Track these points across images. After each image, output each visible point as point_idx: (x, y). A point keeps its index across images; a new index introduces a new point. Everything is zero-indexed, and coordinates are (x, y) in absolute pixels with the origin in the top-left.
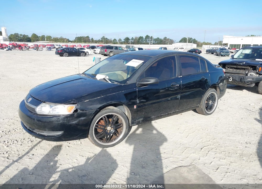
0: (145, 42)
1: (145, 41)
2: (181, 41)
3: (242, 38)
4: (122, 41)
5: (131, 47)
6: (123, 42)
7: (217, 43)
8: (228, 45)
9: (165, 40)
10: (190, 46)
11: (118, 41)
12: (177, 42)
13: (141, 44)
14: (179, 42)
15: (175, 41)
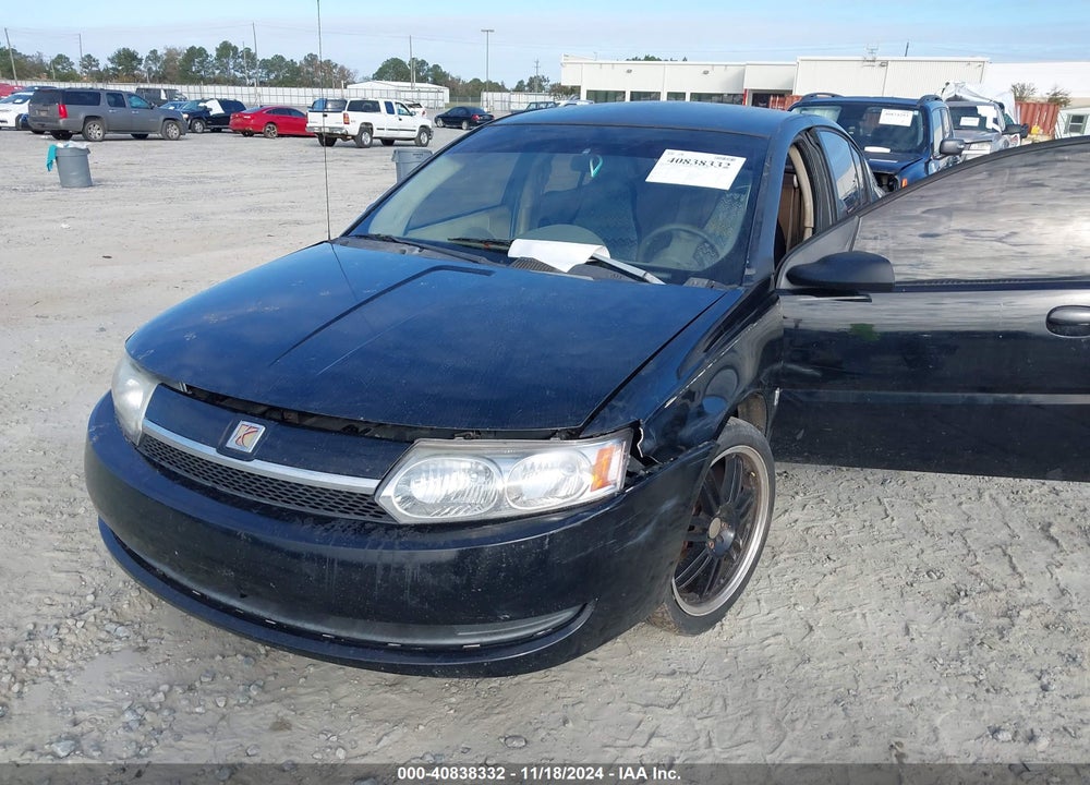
0: (217, 72)
1: (218, 69)
2: (380, 75)
3: (630, 67)
4: (101, 67)
5: (163, 97)
6: (107, 70)
7: (525, 83)
8: (579, 93)
9: (310, 69)
10: (432, 96)
11: (77, 68)
12: (367, 80)
13: (205, 84)
14: (373, 79)
15: (356, 72)
